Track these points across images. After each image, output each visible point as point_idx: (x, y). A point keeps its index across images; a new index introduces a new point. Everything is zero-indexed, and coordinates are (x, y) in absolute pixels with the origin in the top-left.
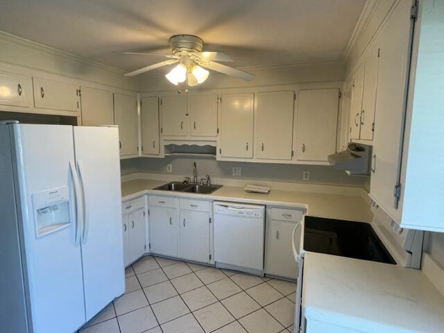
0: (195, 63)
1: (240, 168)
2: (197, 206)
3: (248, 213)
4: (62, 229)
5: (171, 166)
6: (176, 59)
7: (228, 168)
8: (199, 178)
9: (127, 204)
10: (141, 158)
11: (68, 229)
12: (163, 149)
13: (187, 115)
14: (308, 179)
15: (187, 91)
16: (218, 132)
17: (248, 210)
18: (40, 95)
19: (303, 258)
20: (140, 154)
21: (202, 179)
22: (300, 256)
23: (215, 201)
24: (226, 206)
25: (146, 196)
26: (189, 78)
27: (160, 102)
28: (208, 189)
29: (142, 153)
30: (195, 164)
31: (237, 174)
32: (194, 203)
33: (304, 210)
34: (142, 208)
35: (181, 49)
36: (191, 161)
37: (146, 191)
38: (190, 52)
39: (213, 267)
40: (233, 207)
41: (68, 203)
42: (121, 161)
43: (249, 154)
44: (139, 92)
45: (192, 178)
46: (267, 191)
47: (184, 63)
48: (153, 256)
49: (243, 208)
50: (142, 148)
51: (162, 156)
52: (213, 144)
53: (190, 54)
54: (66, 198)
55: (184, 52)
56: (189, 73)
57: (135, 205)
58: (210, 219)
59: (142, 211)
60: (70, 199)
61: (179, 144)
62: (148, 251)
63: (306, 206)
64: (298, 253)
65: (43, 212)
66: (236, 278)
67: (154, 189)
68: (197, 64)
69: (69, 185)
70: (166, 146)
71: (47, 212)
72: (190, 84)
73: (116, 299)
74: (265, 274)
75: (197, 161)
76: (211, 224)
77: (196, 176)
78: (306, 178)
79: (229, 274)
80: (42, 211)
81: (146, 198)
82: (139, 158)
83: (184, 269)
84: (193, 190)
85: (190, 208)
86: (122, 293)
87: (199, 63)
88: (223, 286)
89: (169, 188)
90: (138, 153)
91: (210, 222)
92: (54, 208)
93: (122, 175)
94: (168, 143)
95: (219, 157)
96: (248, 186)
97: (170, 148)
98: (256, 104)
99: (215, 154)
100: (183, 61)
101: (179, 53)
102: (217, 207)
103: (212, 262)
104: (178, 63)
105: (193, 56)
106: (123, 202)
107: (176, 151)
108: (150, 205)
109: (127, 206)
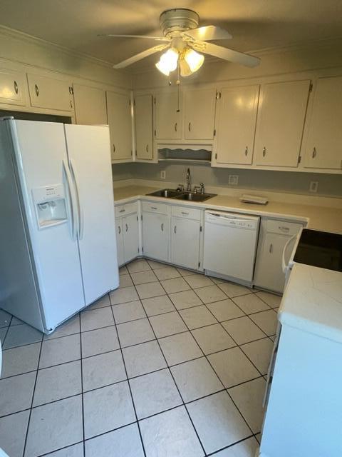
0: (188, 46)
1: (237, 176)
2: (188, 214)
3: (241, 224)
4: (60, 224)
5: (164, 172)
6: (167, 43)
7: (224, 175)
8: (193, 186)
9: (121, 208)
10: (135, 163)
11: (66, 225)
12: (156, 153)
13: (178, 111)
14: (315, 191)
15: (178, 82)
16: (214, 134)
17: (240, 220)
18: (35, 94)
19: (291, 269)
20: (134, 160)
21: (195, 187)
22: (288, 267)
23: (207, 209)
24: (218, 215)
25: (139, 202)
26: (181, 66)
27: (154, 101)
28: (201, 197)
29: (137, 158)
30: (189, 171)
31: (232, 183)
32: (186, 210)
33: (304, 223)
34: (136, 213)
35: (173, 29)
36: (184, 168)
37: (139, 197)
38: (183, 31)
39: (202, 274)
40: (225, 216)
41: (64, 200)
42: (113, 165)
43: (247, 160)
44: (133, 90)
45: (185, 185)
46: (264, 202)
47: (175, 47)
48: (146, 259)
49: (235, 218)
50: (136, 152)
51: (155, 161)
52: (208, 149)
53: (182, 34)
54: (62, 196)
55: (176, 32)
56: (181, 59)
57: (128, 210)
58: (201, 228)
59: (135, 215)
60: (66, 196)
61: (173, 148)
62: (141, 254)
63: (308, 219)
64: (287, 264)
65: (43, 208)
66: (224, 287)
67: (147, 195)
68: (192, 48)
69: (64, 184)
70: (159, 151)
71: (46, 207)
72: (183, 74)
73: (111, 291)
74: (254, 286)
75: (191, 168)
76: (202, 233)
77: (189, 184)
78: (313, 188)
79: (217, 282)
80: (42, 205)
81: (138, 204)
82: (133, 163)
83: (174, 273)
84: (186, 198)
85: (182, 215)
86: (117, 287)
87: (193, 46)
88: (210, 292)
89: (162, 194)
90: (132, 159)
91: (201, 230)
92: (52, 204)
93: (114, 181)
94: (162, 147)
95: (214, 163)
96: (244, 196)
97: (163, 152)
98: (261, 100)
99: (210, 160)
100: (174, 44)
101: (170, 35)
102: (208, 216)
103: (201, 270)
104: (170, 47)
105: (186, 35)
106: (116, 206)
107: (170, 156)
108: (142, 211)
109: (120, 209)
